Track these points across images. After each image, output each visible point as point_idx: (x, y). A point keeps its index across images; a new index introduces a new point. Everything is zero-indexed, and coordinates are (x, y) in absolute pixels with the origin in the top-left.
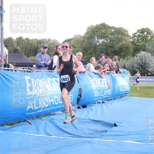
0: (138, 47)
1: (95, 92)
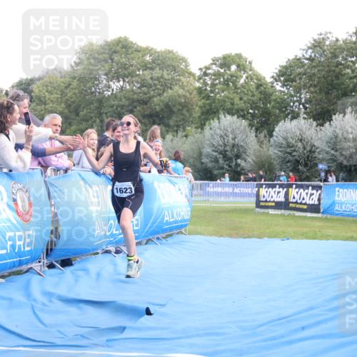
0: (214, 104)
1: (97, 224)
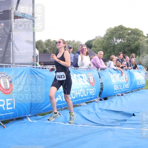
1: (115, 86)
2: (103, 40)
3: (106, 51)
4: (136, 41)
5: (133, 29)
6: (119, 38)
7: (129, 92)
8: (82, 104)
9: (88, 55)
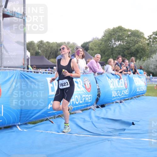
0: (153, 49)
1: (113, 92)
2: (100, 41)
3: (104, 54)
4: (136, 43)
5: (133, 31)
6: (118, 40)
7: (128, 99)
8: (77, 112)
9: (84, 58)
